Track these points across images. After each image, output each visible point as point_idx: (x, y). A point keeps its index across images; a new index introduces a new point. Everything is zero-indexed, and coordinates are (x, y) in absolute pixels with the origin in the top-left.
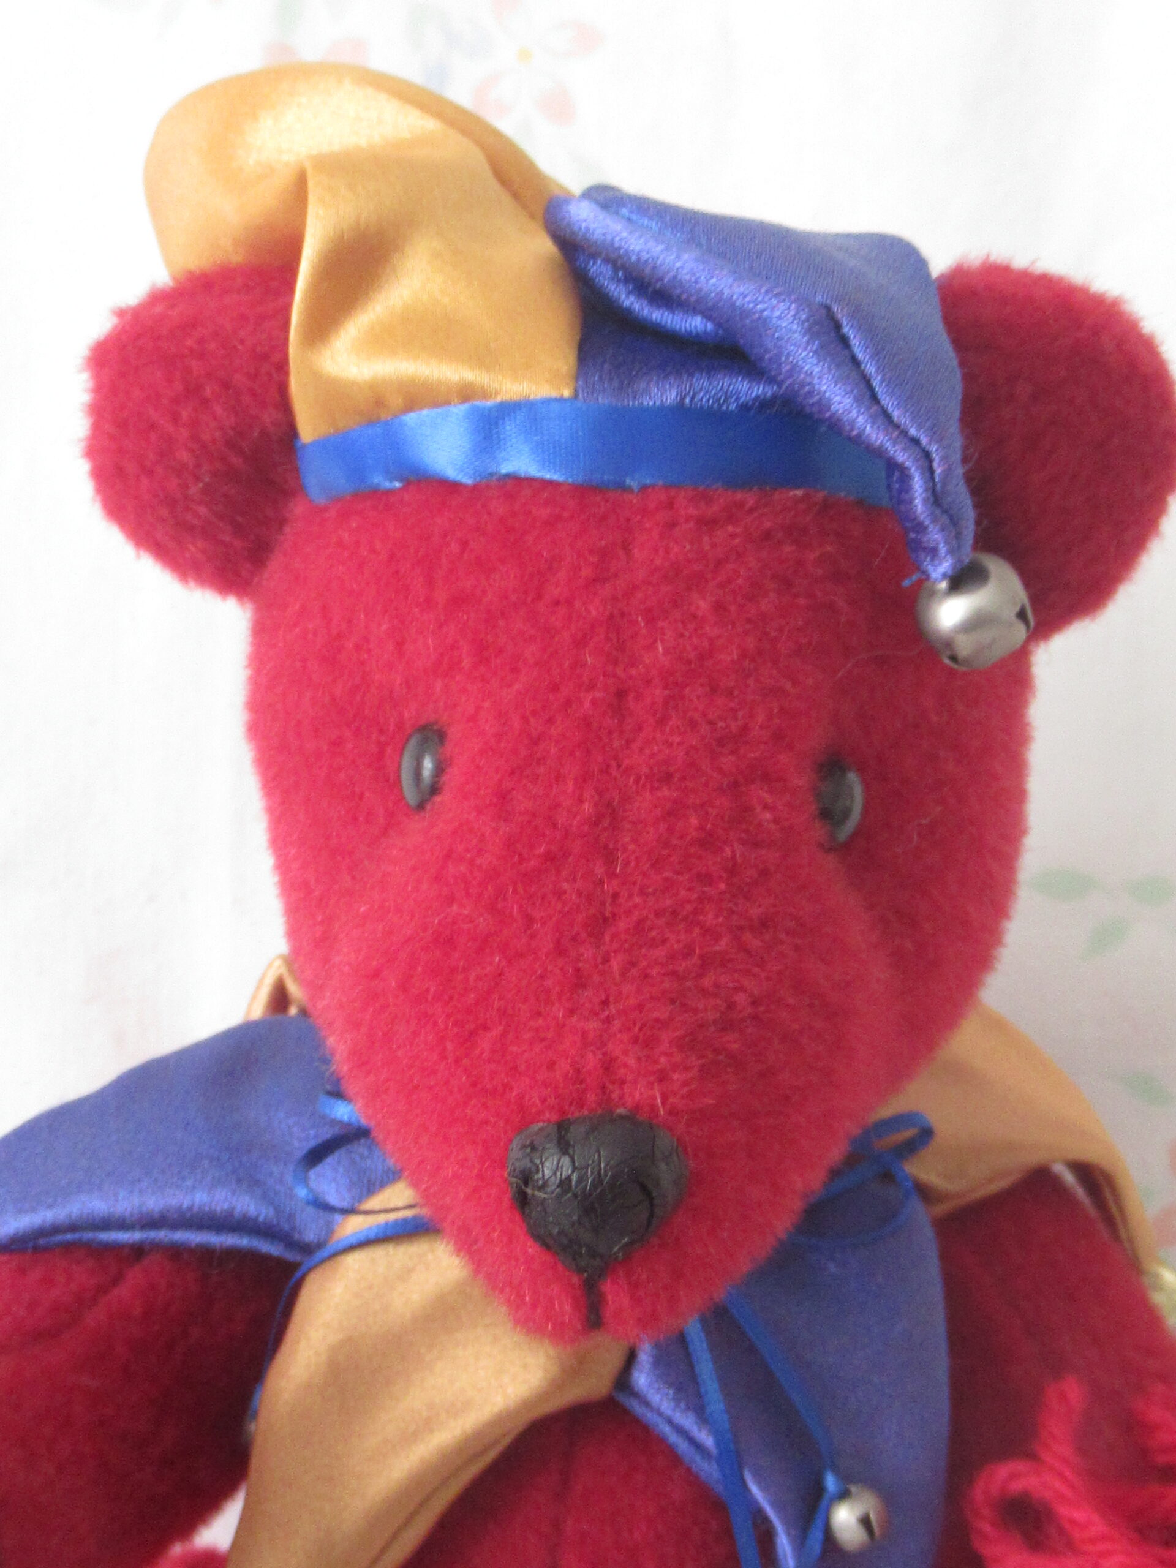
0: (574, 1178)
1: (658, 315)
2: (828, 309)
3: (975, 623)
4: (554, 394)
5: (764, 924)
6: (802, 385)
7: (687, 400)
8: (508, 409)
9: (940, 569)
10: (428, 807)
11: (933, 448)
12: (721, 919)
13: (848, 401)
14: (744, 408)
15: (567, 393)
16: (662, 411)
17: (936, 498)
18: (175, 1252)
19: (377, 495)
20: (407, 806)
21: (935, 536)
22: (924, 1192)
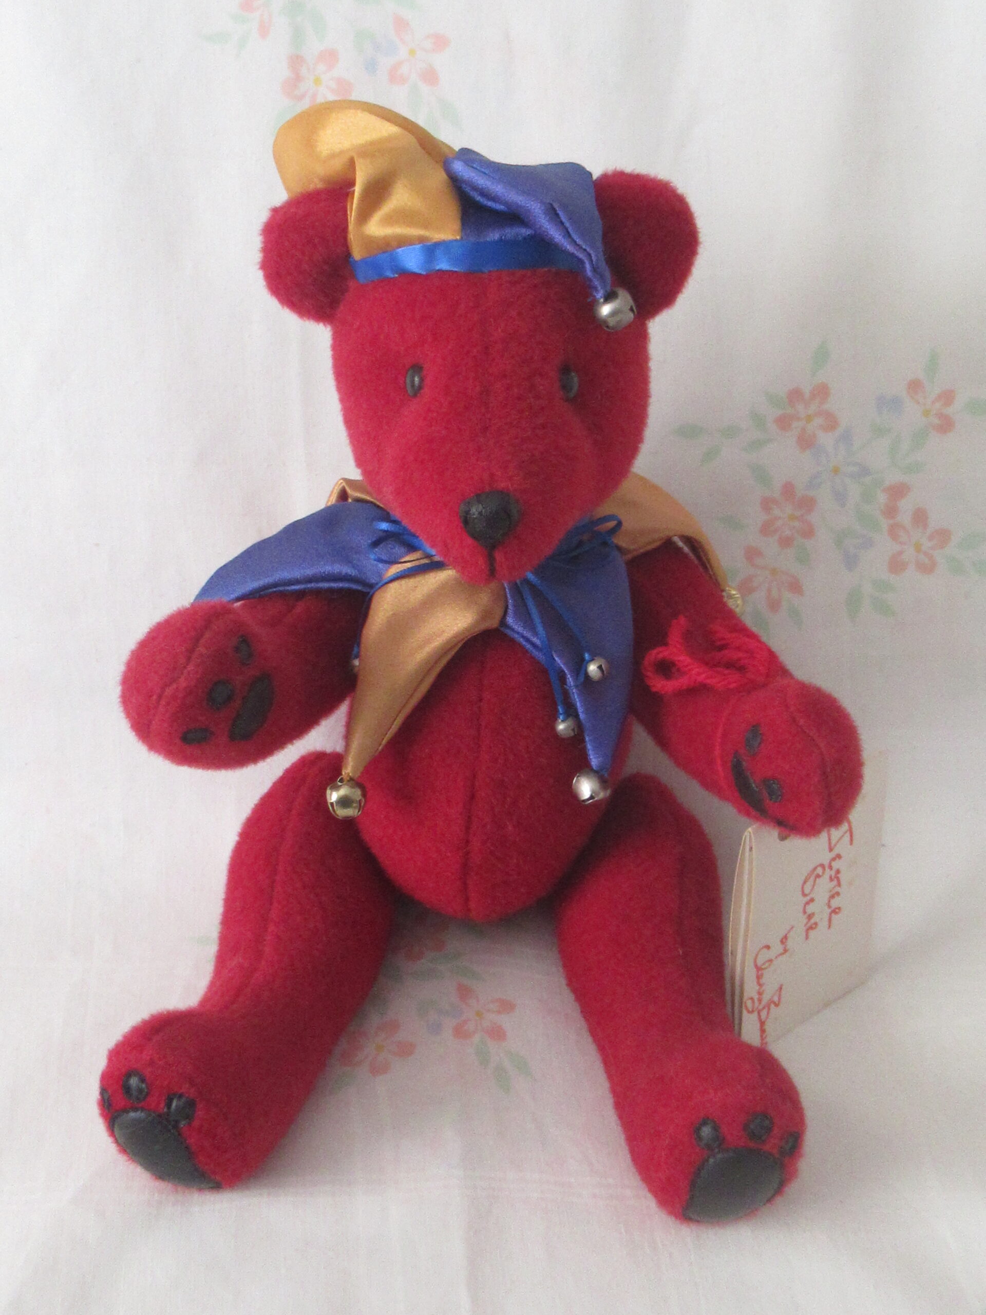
0: (483, 510)
1: (490, 204)
2: (551, 205)
3: (613, 314)
4: (454, 238)
5: (544, 426)
6: (544, 231)
7: (503, 237)
8: (437, 245)
9: (600, 295)
10: (418, 395)
11: (591, 252)
12: (527, 425)
13: (560, 237)
14: (525, 238)
15: (458, 238)
16: (496, 243)
17: (595, 269)
18: (318, 592)
19: (389, 280)
20: (409, 395)
21: (596, 283)
22: (619, 548)
